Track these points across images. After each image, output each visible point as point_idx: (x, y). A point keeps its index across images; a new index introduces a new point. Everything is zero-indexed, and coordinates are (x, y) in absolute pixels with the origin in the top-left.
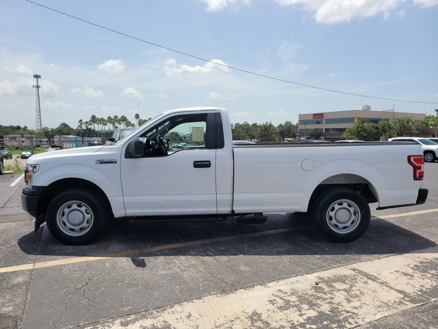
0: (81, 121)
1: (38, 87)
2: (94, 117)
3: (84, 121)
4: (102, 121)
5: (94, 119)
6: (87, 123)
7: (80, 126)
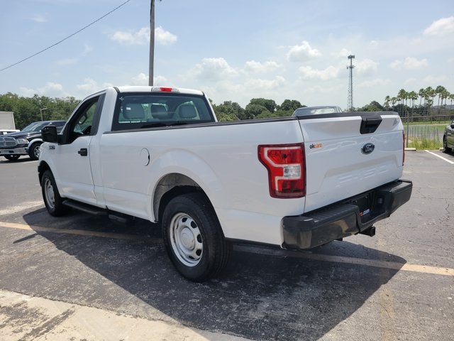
0: (388, 97)
1: (351, 67)
2: (402, 91)
3: (391, 98)
4: (413, 96)
5: (403, 94)
6: (394, 99)
7: (387, 103)
